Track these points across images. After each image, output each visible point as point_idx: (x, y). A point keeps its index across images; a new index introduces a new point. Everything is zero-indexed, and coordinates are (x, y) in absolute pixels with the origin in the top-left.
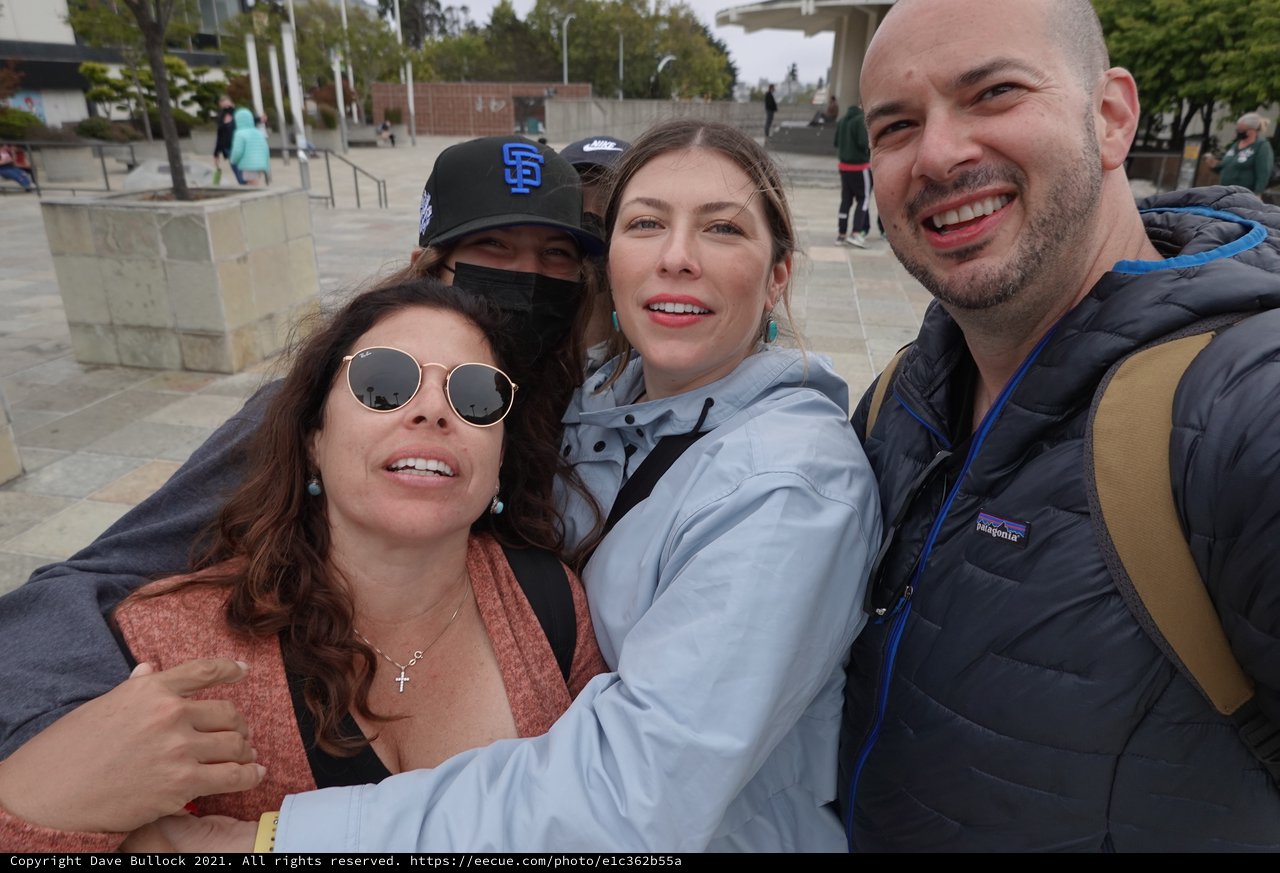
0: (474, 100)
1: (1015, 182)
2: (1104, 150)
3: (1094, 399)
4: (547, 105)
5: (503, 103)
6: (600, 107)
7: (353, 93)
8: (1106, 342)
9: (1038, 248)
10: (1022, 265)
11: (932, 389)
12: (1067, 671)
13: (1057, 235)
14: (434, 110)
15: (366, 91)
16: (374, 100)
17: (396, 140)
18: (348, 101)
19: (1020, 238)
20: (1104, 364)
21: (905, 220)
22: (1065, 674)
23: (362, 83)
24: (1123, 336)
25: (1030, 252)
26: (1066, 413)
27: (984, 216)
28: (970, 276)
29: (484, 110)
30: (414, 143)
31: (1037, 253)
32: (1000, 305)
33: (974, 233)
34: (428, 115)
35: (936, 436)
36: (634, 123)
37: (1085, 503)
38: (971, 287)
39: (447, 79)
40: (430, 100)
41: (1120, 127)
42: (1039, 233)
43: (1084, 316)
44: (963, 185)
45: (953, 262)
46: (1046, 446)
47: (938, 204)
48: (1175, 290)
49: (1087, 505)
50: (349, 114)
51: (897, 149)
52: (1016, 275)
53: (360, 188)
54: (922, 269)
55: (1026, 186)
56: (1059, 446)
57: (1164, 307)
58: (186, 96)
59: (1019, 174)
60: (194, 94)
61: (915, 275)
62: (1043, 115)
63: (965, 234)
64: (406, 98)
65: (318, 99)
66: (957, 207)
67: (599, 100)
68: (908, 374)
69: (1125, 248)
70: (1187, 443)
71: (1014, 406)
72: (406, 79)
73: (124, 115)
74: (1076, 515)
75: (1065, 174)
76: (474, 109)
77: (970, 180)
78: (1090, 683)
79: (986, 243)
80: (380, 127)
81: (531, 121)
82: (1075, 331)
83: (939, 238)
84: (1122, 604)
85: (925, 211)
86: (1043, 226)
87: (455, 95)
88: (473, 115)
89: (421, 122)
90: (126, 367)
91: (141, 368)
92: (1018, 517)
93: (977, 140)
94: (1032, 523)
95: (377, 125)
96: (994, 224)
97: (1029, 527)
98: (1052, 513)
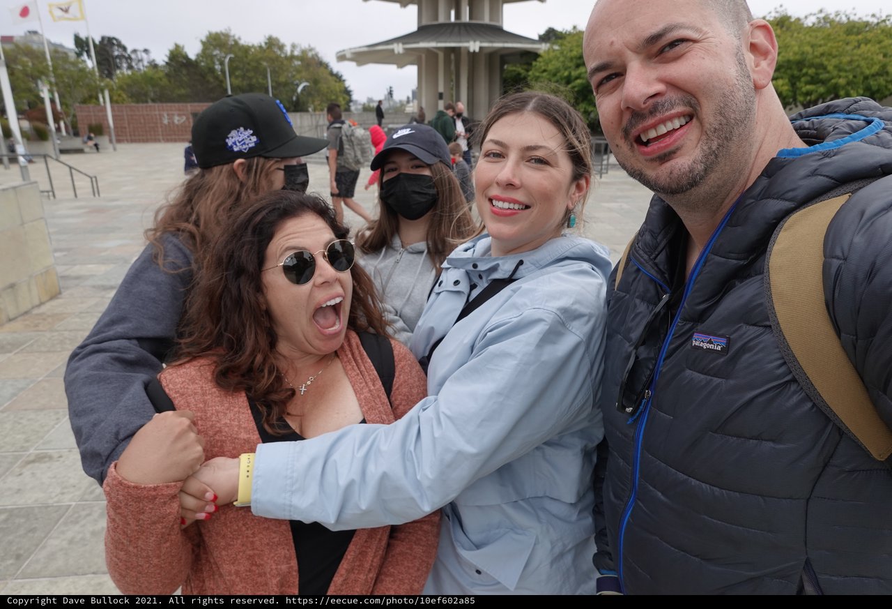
0: (161, 116)
1: (691, 107)
2: (753, 76)
3: (769, 246)
5: (184, 118)
7: (61, 113)
8: (774, 206)
9: (714, 148)
10: (704, 160)
11: (656, 253)
12: (765, 440)
13: (726, 138)
14: (129, 124)
15: (72, 112)
16: (78, 118)
17: (99, 147)
18: (56, 120)
19: (701, 143)
20: (774, 221)
21: (624, 140)
22: (764, 442)
23: (67, 106)
25: (708, 151)
26: (751, 258)
27: (675, 130)
28: (669, 171)
29: (169, 123)
30: (115, 149)
31: (714, 152)
32: (693, 189)
33: (668, 143)
34: (125, 128)
35: (660, 285)
37: (768, 319)
38: (671, 178)
39: (137, 102)
40: (126, 117)
41: (765, 59)
42: (712, 138)
43: (758, 190)
44: (655, 111)
45: (657, 163)
46: (737, 283)
47: (641, 126)
48: (820, 165)
49: (769, 320)
50: (58, 129)
51: (611, 93)
52: (700, 167)
53: (76, 183)
55: (699, 109)
56: (747, 281)
57: (814, 178)
59: (693, 101)
62: (704, 58)
63: (662, 144)
64: (106, 116)
65: (30, 119)
66: (656, 126)
68: (640, 245)
69: (779, 142)
70: (833, 270)
71: (713, 256)
72: (105, 102)
74: (761, 328)
75: (724, 95)
76: (161, 123)
77: (660, 108)
78: (782, 446)
79: (678, 149)
80: (85, 138)
82: (753, 201)
83: (646, 149)
84: (799, 388)
85: (634, 132)
86: (715, 133)
87: (145, 113)
88: (161, 127)
89: (120, 133)
92: (721, 332)
93: (662, 80)
94: (732, 337)
95: (83, 136)
96: (682, 136)
97: (729, 339)
98: (745, 328)
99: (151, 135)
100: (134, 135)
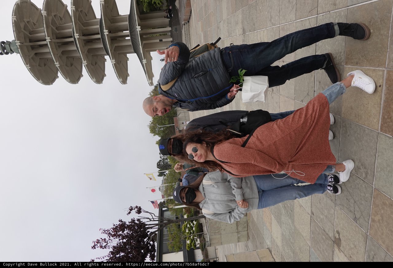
4: (180, 129)
6: (179, 114)
58: (192, 224)
60: (191, 222)
73: (198, 240)
90: (247, 230)
91: (247, 226)
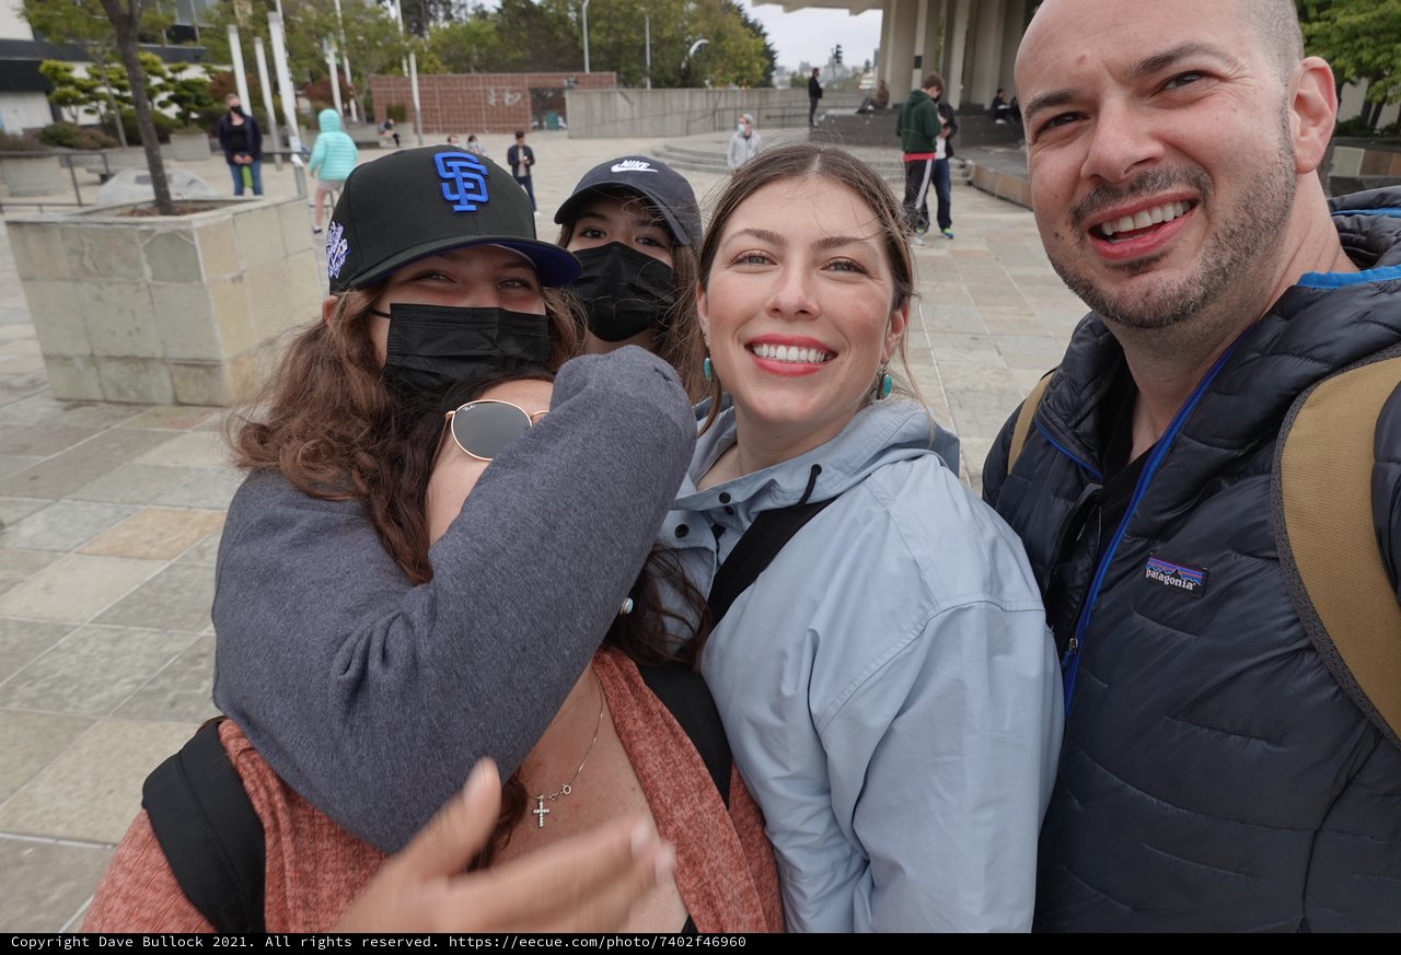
0: (486, 92)
1: (1198, 187)
2: (1298, 151)
3: (1281, 431)
4: (567, 95)
5: (519, 96)
6: (626, 98)
7: (351, 89)
8: (1295, 368)
9: (1225, 262)
10: (1205, 281)
11: (1078, 418)
12: (1255, 737)
14: (441, 104)
15: (366, 86)
16: (374, 95)
17: (400, 139)
18: (345, 95)
19: (1203, 250)
20: (1293, 391)
21: (1070, 227)
22: (1253, 741)
23: (360, 77)
24: (1316, 360)
25: (1215, 267)
26: (1248, 448)
27: (1164, 223)
28: (1145, 290)
29: (497, 103)
31: (1224, 269)
33: (1151, 243)
34: (436, 111)
35: (1086, 470)
36: (665, 115)
37: (1273, 547)
38: (1146, 304)
39: (455, 71)
40: (438, 96)
41: (1316, 125)
43: (1267, 337)
44: (1141, 187)
45: (1125, 274)
46: (1224, 484)
48: (1375, 307)
49: (1276, 550)
51: (1062, 146)
52: (1198, 291)
54: (1086, 283)
55: (1211, 192)
56: (1240, 483)
57: (1362, 327)
58: (163, 97)
60: (171, 93)
61: (1076, 291)
62: (1236, 110)
63: (1139, 244)
64: (410, 92)
65: (311, 96)
66: (1133, 213)
67: (625, 90)
68: (1050, 401)
70: (1392, 480)
71: (1186, 439)
72: (409, 71)
73: (93, 119)
74: (1261, 561)
75: (1257, 179)
76: (486, 103)
77: (1149, 183)
78: (1282, 750)
79: (1164, 254)
80: (382, 126)
81: (551, 114)
82: (1257, 355)
83: (1108, 248)
84: (1318, 662)
85: (1094, 217)
86: (1231, 237)
87: (464, 88)
88: (486, 110)
89: (429, 119)
90: (110, 402)
91: (128, 404)
92: (1194, 562)
93: (1158, 137)
94: (1211, 570)
95: (379, 123)
96: (1173, 234)
97: (1207, 575)
98: (1234, 558)
99: (471, 122)
100: (449, 123)
